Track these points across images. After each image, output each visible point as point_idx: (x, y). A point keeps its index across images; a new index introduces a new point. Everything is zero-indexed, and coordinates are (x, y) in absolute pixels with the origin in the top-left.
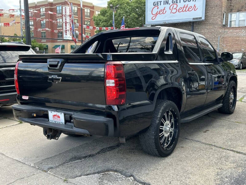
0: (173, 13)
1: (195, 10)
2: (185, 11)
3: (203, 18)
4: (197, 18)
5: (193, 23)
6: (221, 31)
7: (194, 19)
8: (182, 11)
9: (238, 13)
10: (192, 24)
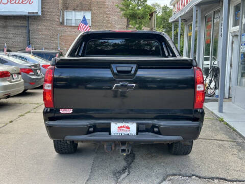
0: (3, 3)
1: (29, 3)
2: (19, 3)
3: (40, 13)
4: (33, 13)
5: (28, 17)
6: (59, 29)
7: (29, 13)
8: (15, 3)
9: (73, 12)
10: (27, 19)
